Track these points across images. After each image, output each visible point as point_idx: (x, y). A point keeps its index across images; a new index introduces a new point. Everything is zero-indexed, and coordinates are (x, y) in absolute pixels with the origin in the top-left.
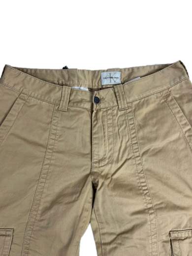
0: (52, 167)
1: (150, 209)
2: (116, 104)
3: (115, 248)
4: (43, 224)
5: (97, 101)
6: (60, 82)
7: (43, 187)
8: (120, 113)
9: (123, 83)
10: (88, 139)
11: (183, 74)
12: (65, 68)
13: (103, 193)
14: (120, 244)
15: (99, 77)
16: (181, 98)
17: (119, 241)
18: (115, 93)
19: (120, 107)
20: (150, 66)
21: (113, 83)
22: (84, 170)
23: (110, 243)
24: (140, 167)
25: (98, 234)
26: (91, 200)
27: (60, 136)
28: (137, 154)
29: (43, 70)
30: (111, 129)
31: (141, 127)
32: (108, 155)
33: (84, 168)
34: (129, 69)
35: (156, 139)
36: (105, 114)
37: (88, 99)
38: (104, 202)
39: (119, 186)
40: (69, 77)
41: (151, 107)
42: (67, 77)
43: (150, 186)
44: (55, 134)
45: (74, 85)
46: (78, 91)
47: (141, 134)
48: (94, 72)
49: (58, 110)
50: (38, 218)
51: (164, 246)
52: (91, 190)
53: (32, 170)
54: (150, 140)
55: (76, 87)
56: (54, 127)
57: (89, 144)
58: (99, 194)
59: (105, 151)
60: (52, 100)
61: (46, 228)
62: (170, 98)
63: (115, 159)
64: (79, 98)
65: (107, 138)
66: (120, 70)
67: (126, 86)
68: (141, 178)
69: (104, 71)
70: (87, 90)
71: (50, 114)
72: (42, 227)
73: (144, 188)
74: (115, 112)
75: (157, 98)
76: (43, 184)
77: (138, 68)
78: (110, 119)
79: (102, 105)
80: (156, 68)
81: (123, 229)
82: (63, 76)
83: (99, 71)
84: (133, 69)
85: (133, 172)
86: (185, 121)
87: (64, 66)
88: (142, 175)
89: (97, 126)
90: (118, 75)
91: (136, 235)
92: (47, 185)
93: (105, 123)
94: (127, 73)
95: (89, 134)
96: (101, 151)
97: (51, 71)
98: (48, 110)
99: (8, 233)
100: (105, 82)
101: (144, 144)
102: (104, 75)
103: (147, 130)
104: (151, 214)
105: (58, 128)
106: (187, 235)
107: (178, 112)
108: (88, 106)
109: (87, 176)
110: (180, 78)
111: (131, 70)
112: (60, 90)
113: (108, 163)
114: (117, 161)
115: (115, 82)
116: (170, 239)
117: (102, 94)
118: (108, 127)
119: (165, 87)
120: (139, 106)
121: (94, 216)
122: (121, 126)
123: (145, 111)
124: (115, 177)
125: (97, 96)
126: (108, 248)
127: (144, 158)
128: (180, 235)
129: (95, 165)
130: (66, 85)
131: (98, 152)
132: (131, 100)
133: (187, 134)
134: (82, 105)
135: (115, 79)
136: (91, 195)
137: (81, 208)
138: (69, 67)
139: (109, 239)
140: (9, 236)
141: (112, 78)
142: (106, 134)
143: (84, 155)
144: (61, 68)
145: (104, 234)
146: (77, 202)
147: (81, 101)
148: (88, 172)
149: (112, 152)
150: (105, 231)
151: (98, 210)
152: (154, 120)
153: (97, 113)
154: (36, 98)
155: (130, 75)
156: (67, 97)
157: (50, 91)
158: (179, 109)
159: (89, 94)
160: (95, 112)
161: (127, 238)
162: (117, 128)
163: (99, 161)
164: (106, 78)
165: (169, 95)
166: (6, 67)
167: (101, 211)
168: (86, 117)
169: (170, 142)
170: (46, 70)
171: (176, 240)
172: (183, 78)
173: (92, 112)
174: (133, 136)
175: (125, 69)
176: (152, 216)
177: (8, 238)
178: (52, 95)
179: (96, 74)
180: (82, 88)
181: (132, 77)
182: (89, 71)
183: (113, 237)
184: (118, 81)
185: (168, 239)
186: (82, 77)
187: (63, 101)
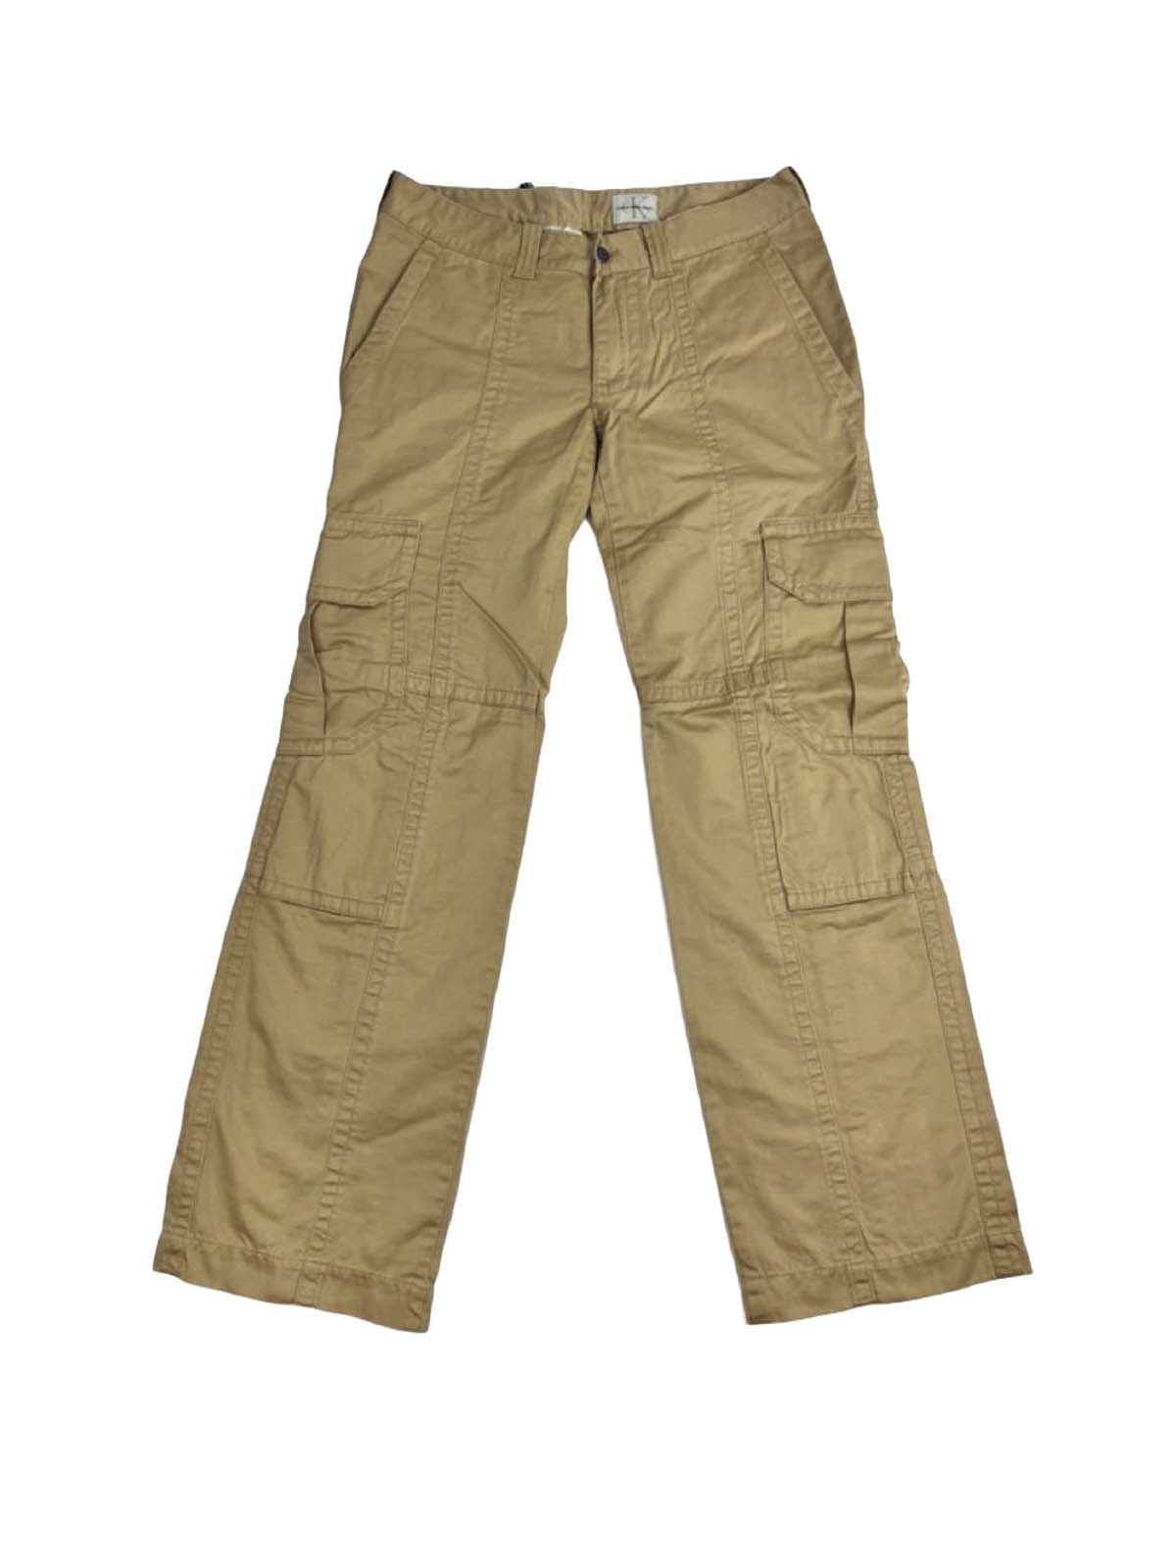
0: (503, 397)
1: (716, 474)
2: (646, 263)
4: (486, 508)
5: (605, 256)
6: (515, 218)
7: (484, 439)
8: (655, 284)
9: (663, 219)
10: (585, 336)
11: (797, 195)
12: (525, 186)
13: (619, 437)
14: (657, 540)
15: (606, 208)
16: (792, 252)
18: (645, 241)
19: (656, 270)
20: (727, 184)
21: (639, 218)
22: (578, 399)
23: (632, 545)
24: (699, 397)
25: (606, 533)
26: (592, 457)
27: (519, 334)
28: (694, 370)
29: (473, 190)
30: (635, 316)
31: (703, 313)
32: (629, 371)
33: (575, 396)
34: (676, 188)
35: (733, 335)
36: (622, 283)
37: (583, 253)
38: (620, 454)
39: (655, 429)
40: (537, 209)
41: (727, 270)
42: (530, 205)
43: (721, 435)
44: (508, 329)
45: (548, 223)
46: (557, 235)
47: (702, 327)
48: (595, 194)
49: (512, 277)
50: (476, 498)
51: (748, 553)
52: (592, 436)
53: (457, 403)
54: (723, 337)
55: (554, 228)
56: (507, 315)
57: (585, 346)
58: (610, 438)
59: (623, 362)
60: (498, 256)
61: (498, 511)
62: (768, 251)
63: (645, 378)
64: (562, 250)
65: (625, 333)
66: (657, 191)
67: (670, 225)
68: (701, 418)
69: (618, 192)
70: (580, 233)
71: (496, 286)
72: (487, 514)
73: (704, 432)
74: (645, 280)
75: (740, 251)
76: (484, 432)
77: (698, 187)
78: (633, 295)
79: (614, 266)
80: (741, 187)
81: (660, 513)
82: (522, 206)
83: (607, 192)
84: (686, 188)
85: (683, 406)
86: (799, 297)
87: (523, 182)
88: (703, 412)
89: (605, 307)
90: (651, 201)
91: (690, 519)
92: (492, 434)
93: (622, 303)
94: (672, 198)
95: (585, 325)
96: (613, 361)
97: (493, 192)
98: (490, 279)
99: (410, 530)
100: (622, 217)
101: (709, 348)
102: (619, 200)
103: (716, 318)
104: (721, 480)
105: (515, 316)
106: (797, 531)
107: (785, 280)
108: (582, 267)
109: (583, 412)
110: (790, 205)
111: (681, 191)
112: (515, 232)
113: (629, 388)
114: (650, 383)
115: (644, 216)
116: (759, 539)
117: (613, 243)
118: (630, 312)
119: (759, 228)
120: (699, 270)
121: (598, 489)
122: (658, 311)
123: (713, 278)
124: (645, 415)
125: (603, 245)
126: (629, 552)
127: (709, 379)
128: (782, 532)
129: (600, 389)
130: (530, 222)
131: (607, 361)
132: (679, 255)
133: (800, 326)
134: (569, 265)
135: (645, 211)
136: (592, 447)
137: (572, 467)
138: (536, 184)
139: (628, 538)
140: (412, 536)
141: (638, 207)
142: (625, 324)
143: (576, 371)
144: (516, 185)
145: (618, 530)
146: (565, 457)
147: (567, 256)
148: (582, 405)
149: (636, 364)
150: (622, 525)
151: (607, 474)
152: (733, 297)
153: (602, 285)
154: (461, 251)
155: (680, 200)
156: (532, 248)
157: (494, 236)
158: (787, 272)
159: (584, 240)
160: (598, 279)
161: (669, 527)
162: (649, 316)
163: (609, 384)
164: (623, 208)
165: (767, 245)
166: (394, 177)
167: (614, 478)
168: (577, 290)
169: (766, 343)
170: (481, 191)
171: (772, 538)
172: (796, 205)
173: (592, 279)
174: (686, 331)
175: (667, 189)
176: (722, 485)
177: (410, 542)
178: (498, 243)
179: (599, 200)
180: (568, 229)
181: (685, 204)
182: (582, 192)
183: (640, 533)
184: (652, 216)
185: (758, 538)
186: (567, 204)
187: (525, 258)
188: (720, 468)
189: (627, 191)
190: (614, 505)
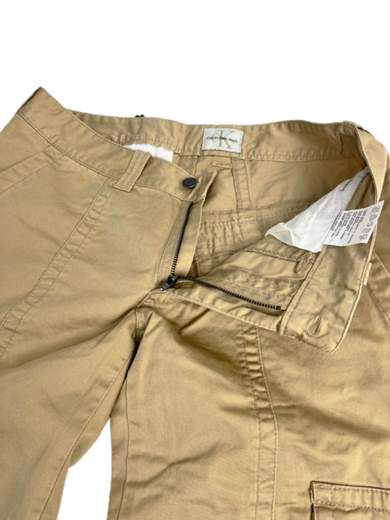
1: (262, 410)
3: (157, 497)
6: (123, 137)
15: (199, 136)
17: (170, 481)
21: (224, 148)
23: (145, 484)
25: (122, 454)
34: (260, 126)
38: (152, 365)
39: (197, 343)
42: (137, 128)
48: (191, 127)
49: (112, 186)
60: (107, 170)
66: (244, 129)
69: (210, 126)
82: (131, 129)
83: (200, 126)
90: (238, 135)
94: (255, 134)
97: (111, 118)
100: (210, 145)
102: (210, 132)
104: (265, 420)
106: (358, 503)
111: (264, 128)
115: (229, 147)
116: (309, 506)
128: (338, 497)
134: (163, 186)
135: (230, 143)
138: (146, 115)
139: (144, 471)
141: (225, 139)
145: (136, 457)
147: (164, 179)
148: (132, 304)
150: (142, 449)
154: (77, 160)
155: (261, 136)
164: (212, 138)
167: (140, 393)
170: (102, 118)
171: (324, 508)
175: (253, 127)
179: (193, 132)
182: (181, 125)
183: (160, 467)
184: (236, 148)
185: (306, 503)
186: (166, 132)
187: (129, 174)
188: (265, 405)
189: (217, 127)
190: (137, 424)
